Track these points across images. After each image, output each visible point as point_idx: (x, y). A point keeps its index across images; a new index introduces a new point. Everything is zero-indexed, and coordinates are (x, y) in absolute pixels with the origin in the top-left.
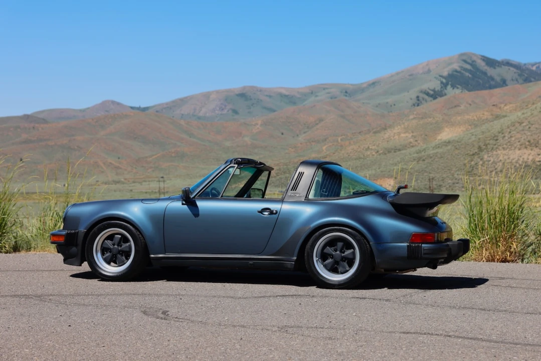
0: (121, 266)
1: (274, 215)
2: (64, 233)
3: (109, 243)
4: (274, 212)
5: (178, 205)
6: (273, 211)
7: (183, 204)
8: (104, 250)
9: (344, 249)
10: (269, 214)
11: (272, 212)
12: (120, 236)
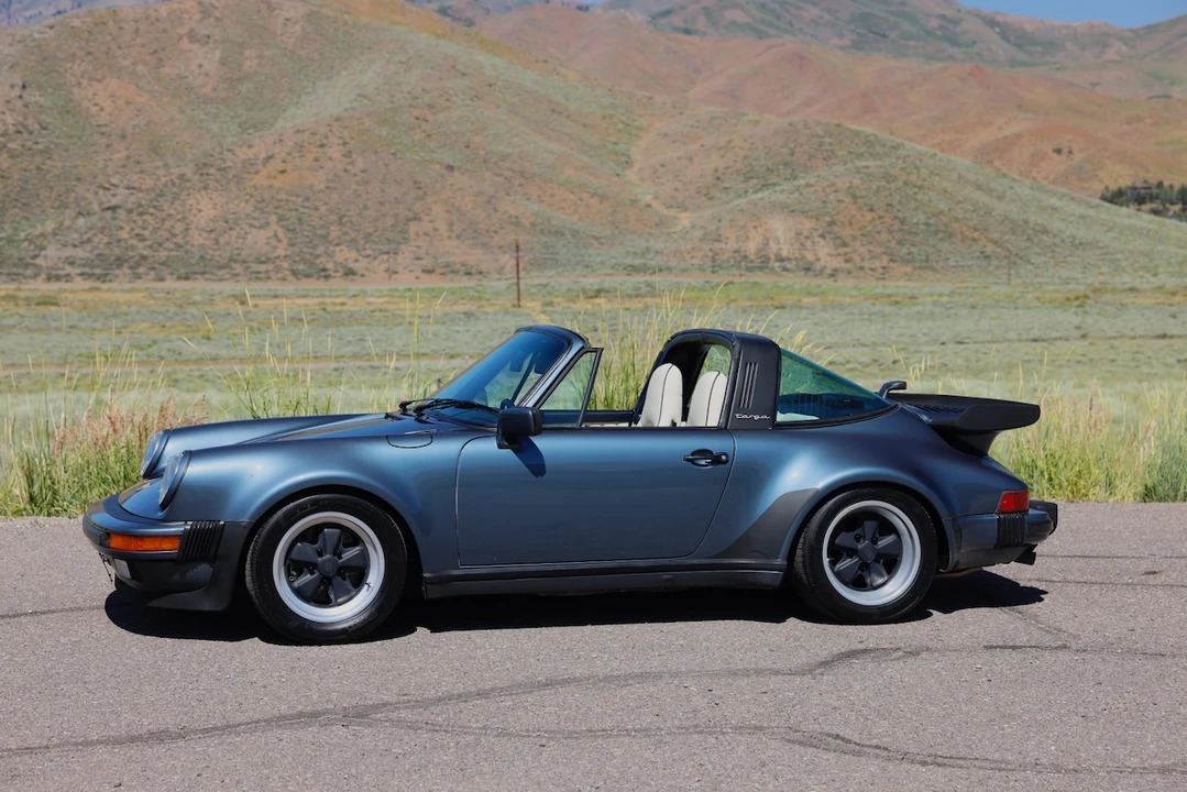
0: (340, 604)
1: (721, 466)
2: (177, 528)
3: (306, 550)
4: (724, 457)
5: (486, 448)
6: (719, 456)
7: (500, 446)
8: (294, 567)
9: (877, 535)
10: (711, 463)
11: (716, 460)
12: (338, 531)
